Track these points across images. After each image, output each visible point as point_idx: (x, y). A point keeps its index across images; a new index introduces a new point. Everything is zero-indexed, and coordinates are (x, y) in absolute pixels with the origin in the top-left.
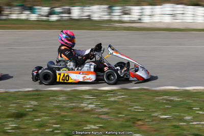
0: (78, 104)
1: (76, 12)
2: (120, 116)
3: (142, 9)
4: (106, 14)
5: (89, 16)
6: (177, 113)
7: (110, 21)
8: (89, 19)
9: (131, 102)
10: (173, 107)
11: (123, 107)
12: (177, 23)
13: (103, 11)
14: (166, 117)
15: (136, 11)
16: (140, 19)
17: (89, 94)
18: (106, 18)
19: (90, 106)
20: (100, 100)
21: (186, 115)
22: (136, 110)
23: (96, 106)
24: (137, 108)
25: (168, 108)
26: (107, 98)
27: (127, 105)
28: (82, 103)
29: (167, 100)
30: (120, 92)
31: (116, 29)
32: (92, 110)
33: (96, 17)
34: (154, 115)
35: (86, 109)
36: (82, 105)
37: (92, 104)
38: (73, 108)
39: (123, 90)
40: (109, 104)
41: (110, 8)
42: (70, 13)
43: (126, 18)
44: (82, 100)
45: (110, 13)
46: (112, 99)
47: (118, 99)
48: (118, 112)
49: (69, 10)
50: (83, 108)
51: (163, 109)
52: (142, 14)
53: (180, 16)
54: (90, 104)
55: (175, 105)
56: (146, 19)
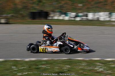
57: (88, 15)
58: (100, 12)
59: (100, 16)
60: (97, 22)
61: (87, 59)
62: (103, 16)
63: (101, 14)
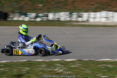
0: (53, 69)
1: (51, 16)
2: (78, 76)
3: (89, 14)
4: (68, 17)
5: (59, 18)
6: (111, 74)
7: (70, 21)
8: (59, 20)
9: (84, 68)
10: (108, 71)
11: (79, 71)
12: (110, 22)
13: (67, 16)
14: (105, 77)
15: (85, 15)
16: (88, 20)
17: (59, 63)
18: (69, 19)
19: (60, 70)
20: (66, 67)
21: (116, 75)
22: (87, 73)
23: (64, 70)
24: (88, 71)
25: (106, 72)
26: (70, 66)
27: (82, 70)
28: (56, 69)
29: (105, 67)
30: (77, 62)
31: (74, 26)
32: (62, 72)
33: (62, 19)
34: (98, 75)
35: (58, 72)
36: (55, 70)
37: (62, 69)
38: (50, 71)
39: (79, 61)
40: (71, 69)
41: (71, 13)
42: (47, 17)
43: (80, 19)
44: (55, 67)
45: (70, 17)
46: (73, 66)
47: (76, 66)
48: (76, 74)
49: (47, 15)
50: (56, 71)
51: (103, 72)
52: (89, 17)
53: (111, 18)
54: (60, 69)
55: (110, 70)
56: (91, 20)
57: (49, 15)
58: (61, 12)
59: (61, 16)
60: (58, 23)
61: (47, 61)
62: (63, 16)
63: (62, 14)
